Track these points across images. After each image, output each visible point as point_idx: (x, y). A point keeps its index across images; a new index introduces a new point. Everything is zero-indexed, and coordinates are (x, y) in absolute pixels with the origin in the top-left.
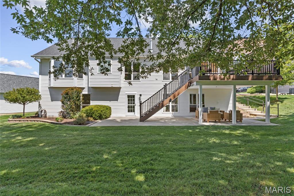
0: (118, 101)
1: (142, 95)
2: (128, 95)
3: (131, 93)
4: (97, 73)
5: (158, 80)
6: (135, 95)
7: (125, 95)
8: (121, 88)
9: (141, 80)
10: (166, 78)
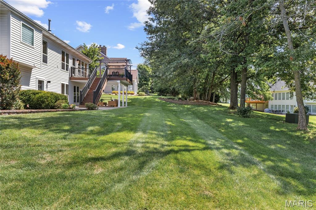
0: (30, 86)
1: (51, 82)
2: (39, 80)
3: (42, 78)
4: (19, 42)
5: (58, 68)
6: (44, 81)
7: (35, 79)
8: (33, 70)
9: (48, 64)
10: (63, 68)
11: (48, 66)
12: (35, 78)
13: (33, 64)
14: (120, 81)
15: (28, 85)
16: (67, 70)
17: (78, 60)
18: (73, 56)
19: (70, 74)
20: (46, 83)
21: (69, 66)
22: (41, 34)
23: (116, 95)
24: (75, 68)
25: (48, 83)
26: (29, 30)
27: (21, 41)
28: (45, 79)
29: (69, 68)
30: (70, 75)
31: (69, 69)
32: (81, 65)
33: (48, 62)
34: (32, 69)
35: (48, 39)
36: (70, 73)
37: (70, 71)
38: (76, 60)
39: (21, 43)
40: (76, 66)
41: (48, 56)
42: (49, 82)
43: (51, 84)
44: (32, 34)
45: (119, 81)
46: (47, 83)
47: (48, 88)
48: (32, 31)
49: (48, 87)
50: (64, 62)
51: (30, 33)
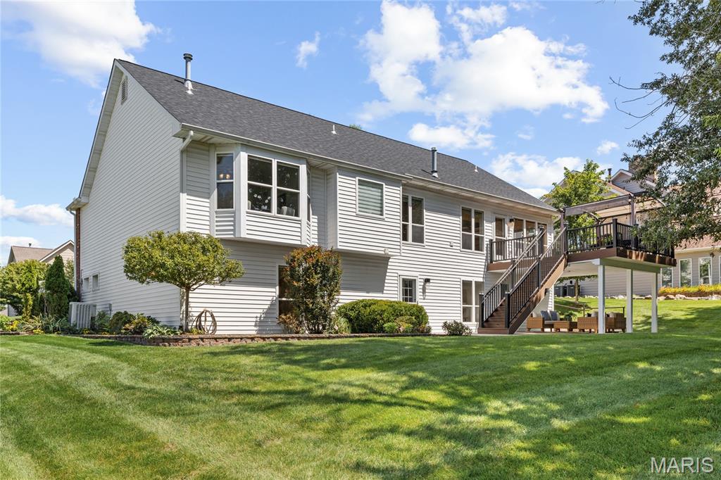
0: (385, 292)
1: (431, 281)
2: (403, 279)
3: (409, 274)
4: (354, 214)
5: (454, 247)
6: (415, 280)
7: (396, 278)
8: (390, 260)
9: (425, 243)
10: (466, 245)
11: (426, 247)
12: (396, 275)
13: (383, 249)
14: (599, 259)
15: (381, 291)
16: (478, 247)
17: (511, 221)
18: (494, 213)
19: (487, 257)
20: (422, 284)
21: (485, 240)
22: (398, 189)
23: (668, 298)
24: (505, 241)
25: (427, 284)
26: (373, 187)
27: (358, 213)
28: (418, 275)
29: (485, 243)
30: (486, 260)
31: (485, 246)
32: (525, 230)
33: (425, 240)
34: (389, 258)
35: (425, 192)
36: (487, 254)
37: (487, 251)
38: (507, 220)
39: (357, 216)
40: (507, 235)
41: (425, 227)
42: (427, 281)
43: (431, 284)
44: (380, 194)
45: (597, 261)
46: (425, 284)
47: (427, 294)
48: (380, 187)
49: (427, 291)
50: (470, 230)
51: (375, 192)
